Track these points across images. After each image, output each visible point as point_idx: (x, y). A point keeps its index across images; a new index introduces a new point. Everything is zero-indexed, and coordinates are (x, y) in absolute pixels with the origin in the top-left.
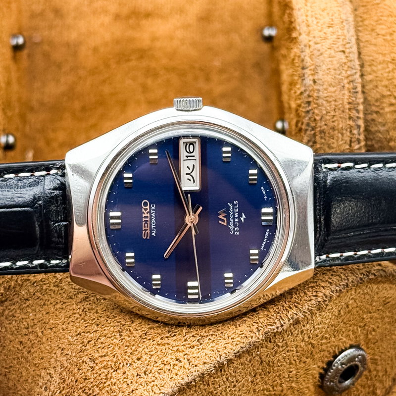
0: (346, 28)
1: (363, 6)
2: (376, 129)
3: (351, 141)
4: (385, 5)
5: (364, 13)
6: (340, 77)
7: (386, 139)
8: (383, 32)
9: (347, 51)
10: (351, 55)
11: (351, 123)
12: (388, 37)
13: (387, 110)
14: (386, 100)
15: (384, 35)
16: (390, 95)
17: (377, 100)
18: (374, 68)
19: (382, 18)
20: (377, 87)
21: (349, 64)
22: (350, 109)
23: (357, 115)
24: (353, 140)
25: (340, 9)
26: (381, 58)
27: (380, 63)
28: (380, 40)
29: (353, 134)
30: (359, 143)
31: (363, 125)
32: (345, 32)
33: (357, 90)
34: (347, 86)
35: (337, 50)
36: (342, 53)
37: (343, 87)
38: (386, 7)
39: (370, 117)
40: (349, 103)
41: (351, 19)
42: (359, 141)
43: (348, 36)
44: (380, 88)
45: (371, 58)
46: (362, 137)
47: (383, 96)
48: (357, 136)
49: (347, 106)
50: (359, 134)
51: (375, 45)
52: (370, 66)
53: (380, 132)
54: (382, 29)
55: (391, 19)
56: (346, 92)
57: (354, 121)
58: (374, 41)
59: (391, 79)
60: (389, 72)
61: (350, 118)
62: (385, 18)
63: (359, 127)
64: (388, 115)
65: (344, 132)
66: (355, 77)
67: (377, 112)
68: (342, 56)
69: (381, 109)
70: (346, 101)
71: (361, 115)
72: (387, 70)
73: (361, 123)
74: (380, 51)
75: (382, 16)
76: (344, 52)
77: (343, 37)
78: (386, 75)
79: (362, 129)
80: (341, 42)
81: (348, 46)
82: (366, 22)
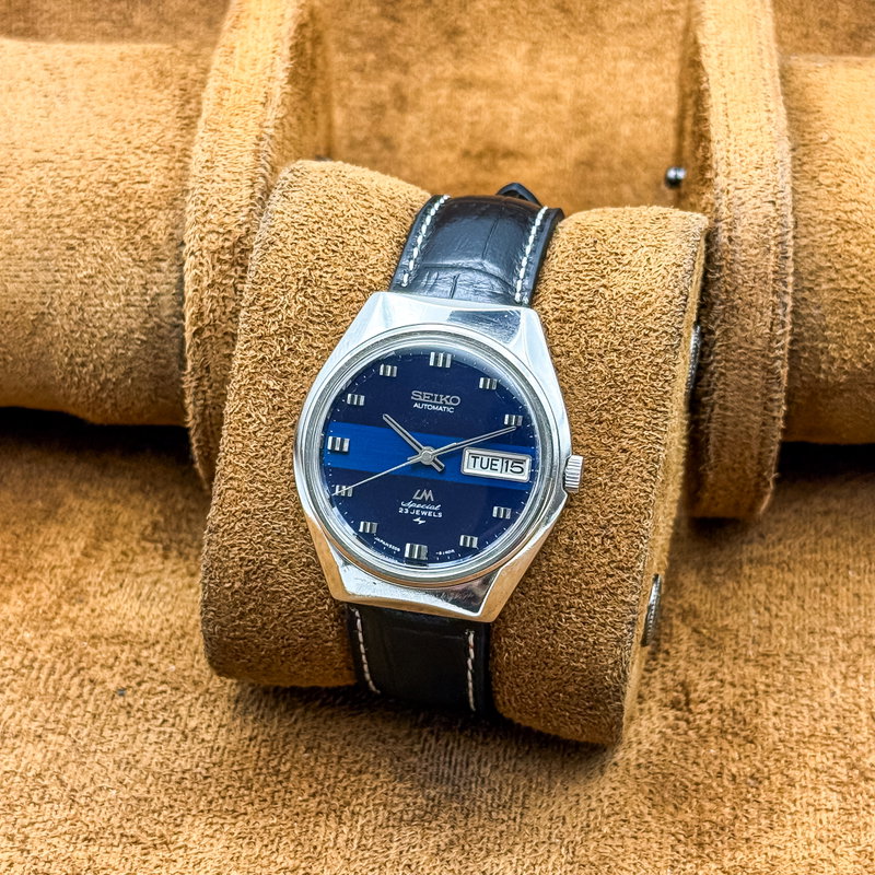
0: (779, 171)
1: (804, 145)
2: (808, 311)
3: (772, 323)
4: (834, 145)
5: (804, 155)
6: (766, 236)
7: (820, 326)
8: (828, 182)
9: (778, 202)
10: (783, 208)
11: (775, 299)
12: (834, 190)
13: (824, 287)
14: (824, 274)
15: (828, 186)
16: (830, 267)
17: (811, 273)
18: (811, 229)
19: (829, 163)
20: (813, 255)
21: (779, 220)
22: (775, 280)
23: (784, 288)
24: (775, 322)
25: (774, 145)
26: (822, 217)
27: (820, 223)
28: (822, 192)
29: (777, 314)
30: (783, 327)
31: (790, 303)
32: (779, 176)
33: (787, 255)
34: (774, 248)
35: (765, 199)
36: (771, 205)
37: (769, 249)
38: (834, 148)
39: (800, 295)
40: (775, 272)
41: (788, 160)
42: (783, 324)
43: (781, 183)
44: (818, 256)
45: (808, 215)
46: (788, 319)
47: (821, 268)
48: (781, 318)
49: (772, 276)
50: (784, 316)
51: (816, 198)
52: (806, 225)
53: (812, 316)
54: (828, 177)
55: (840, 164)
56: (772, 257)
57: (779, 297)
58: (814, 193)
59: (833, 246)
60: (831, 236)
61: (775, 292)
62: (833, 163)
63: (785, 305)
64: (826, 295)
65: (765, 310)
66: (786, 237)
67: (810, 289)
68: (770, 208)
69: (817, 285)
70: (771, 269)
71: (790, 290)
72: (829, 233)
73: (788, 300)
74: (821, 207)
75: (828, 160)
76: (774, 203)
77: (775, 183)
78: (826, 239)
79: (789, 309)
80: (771, 189)
81: (779, 195)
82: (806, 167)
